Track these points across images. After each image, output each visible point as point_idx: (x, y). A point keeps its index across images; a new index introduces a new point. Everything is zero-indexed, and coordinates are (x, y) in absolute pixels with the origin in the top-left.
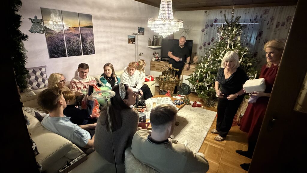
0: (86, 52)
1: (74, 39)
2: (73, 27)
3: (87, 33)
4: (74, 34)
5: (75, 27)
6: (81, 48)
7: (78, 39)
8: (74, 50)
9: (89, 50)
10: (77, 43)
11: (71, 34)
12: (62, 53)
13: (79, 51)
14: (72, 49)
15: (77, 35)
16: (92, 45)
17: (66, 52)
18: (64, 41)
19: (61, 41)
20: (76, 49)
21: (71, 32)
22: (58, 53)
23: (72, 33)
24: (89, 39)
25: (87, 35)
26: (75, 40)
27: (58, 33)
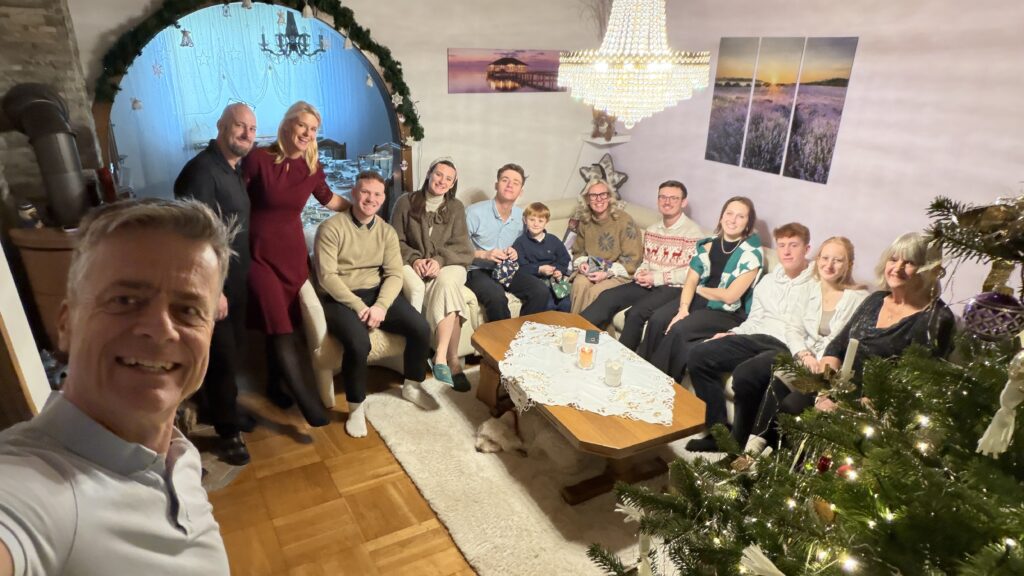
0: (794, 168)
1: (770, 120)
2: (778, 85)
3: (816, 105)
4: (776, 105)
5: (782, 85)
6: (782, 151)
7: (782, 120)
8: (760, 152)
9: (808, 163)
10: (775, 133)
11: (767, 104)
12: (732, 155)
13: (772, 160)
14: (756, 149)
15: (784, 107)
16: (822, 150)
17: (740, 153)
18: (744, 121)
19: (738, 120)
20: (767, 151)
21: (767, 97)
22: (723, 150)
23: (771, 101)
24: (818, 126)
25: (814, 112)
26: (771, 125)
27: (737, 98)
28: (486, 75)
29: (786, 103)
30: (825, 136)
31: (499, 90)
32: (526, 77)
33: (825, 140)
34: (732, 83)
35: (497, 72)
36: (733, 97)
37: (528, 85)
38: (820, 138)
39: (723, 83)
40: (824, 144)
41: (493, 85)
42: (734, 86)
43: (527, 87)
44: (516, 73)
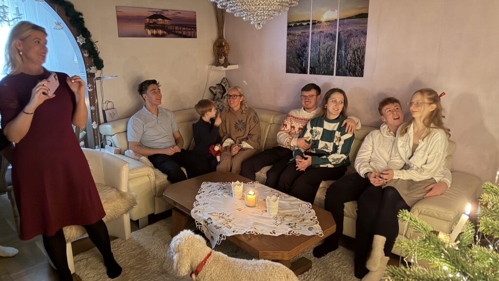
0: (342, 70)
1: (324, 43)
2: (326, 22)
3: (351, 31)
4: (326, 34)
5: (329, 21)
6: (333, 61)
7: (331, 42)
8: (320, 64)
9: (350, 66)
10: (328, 51)
11: (321, 34)
12: (303, 67)
13: (328, 67)
14: (317, 62)
15: (331, 34)
16: (358, 57)
17: (307, 66)
18: (308, 46)
19: (304, 46)
20: (324, 62)
21: (321, 30)
22: (297, 65)
23: (323, 32)
24: (354, 44)
25: (350, 35)
26: (325, 46)
27: (302, 32)
28: (144, 26)
29: (333, 32)
30: (359, 48)
31: (153, 35)
32: (171, 28)
33: (359, 51)
34: (298, 24)
35: (151, 24)
36: (300, 32)
37: (172, 33)
38: (356, 50)
39: (293, 25)
40: (359, 53)
41: (149, 32)
42: (299, 25)
43: (171, 35)
44: (164, 25)
